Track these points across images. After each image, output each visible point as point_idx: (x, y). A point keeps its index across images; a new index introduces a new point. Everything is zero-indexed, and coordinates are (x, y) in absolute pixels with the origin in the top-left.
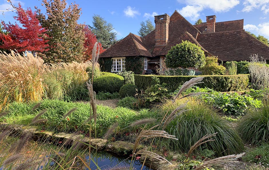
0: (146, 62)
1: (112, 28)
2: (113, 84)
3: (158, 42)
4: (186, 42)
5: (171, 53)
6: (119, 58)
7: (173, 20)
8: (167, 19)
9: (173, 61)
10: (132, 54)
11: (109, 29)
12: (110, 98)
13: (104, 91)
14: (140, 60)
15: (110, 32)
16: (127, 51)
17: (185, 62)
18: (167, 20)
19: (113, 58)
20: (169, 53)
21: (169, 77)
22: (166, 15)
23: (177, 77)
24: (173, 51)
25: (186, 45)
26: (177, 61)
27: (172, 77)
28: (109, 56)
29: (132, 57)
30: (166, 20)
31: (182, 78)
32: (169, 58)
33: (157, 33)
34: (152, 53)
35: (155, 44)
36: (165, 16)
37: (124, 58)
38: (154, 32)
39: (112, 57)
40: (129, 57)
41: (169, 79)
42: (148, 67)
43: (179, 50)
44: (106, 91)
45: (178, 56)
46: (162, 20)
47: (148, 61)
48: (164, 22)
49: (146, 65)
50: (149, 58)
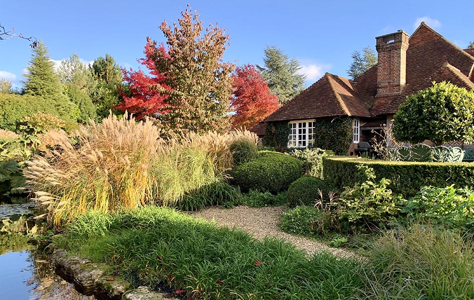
0: (356, 127)
1: (298, 68)
2: (279, 175)
3: (384, 87)
4: (443, 84)
5: (406, 110)
6: (302, 122)
7: (415, 41)
8: (403, 39)
9: (411, 127)
10: (327, 113)
11: (293, 69)
12: (271, 203)
13: (260, 188)
14: (344, 124)
15: (293, 75)
16: (318, 107)
17: (439, 129)
18: (403, 43)
19: (292, 122)
20: (402, 109)
21: (398, 166)
22: (402, 33)
23: (417, 166)
24: (410, 106)
25: (441, 91)
26: (419, 127)
27: (404, 166)
28: (285, 118)
29: (328, 119)
30: (401, 42)
31: (429, 168)
32: (399, 120)
33: (380, 69)
34: (370, 110)
35: (376, 92)
36: (397, 36)
37: (312, 121)
38: (375, 69)
39: (289, 121)
40: (323, 118)
41: (397, 170)
42: (360, 136)
43: (424, 104)
44: (264, 189)
45: (422, 117)
46: (391, 44)
47: (362, 125)
48: (397, 47)
49: (356, 134)
50: (362, 119)
